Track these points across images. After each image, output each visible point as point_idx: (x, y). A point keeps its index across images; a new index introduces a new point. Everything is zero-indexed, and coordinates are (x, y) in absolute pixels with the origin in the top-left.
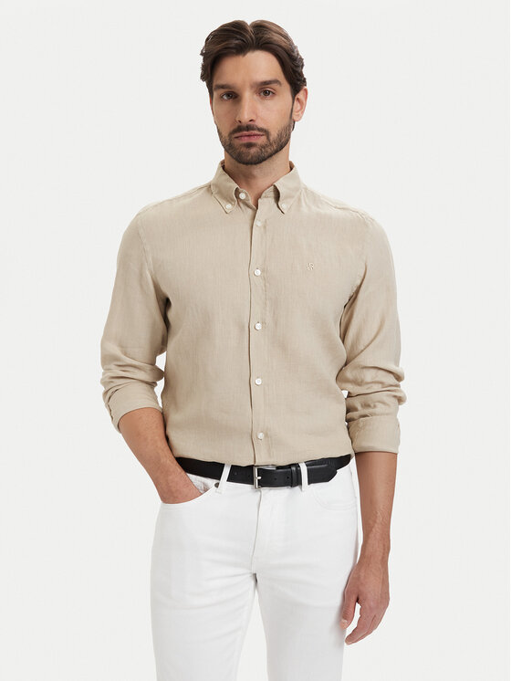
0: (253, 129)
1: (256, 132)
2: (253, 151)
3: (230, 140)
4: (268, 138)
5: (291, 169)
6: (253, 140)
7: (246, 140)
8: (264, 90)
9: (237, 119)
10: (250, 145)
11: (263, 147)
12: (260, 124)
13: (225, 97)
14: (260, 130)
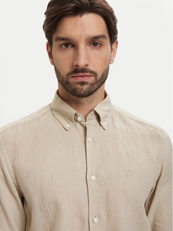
0: (87, 72)
1: (88, 74)
2: (85, 87)
3: (67, 78)
4: (96, 78)
5: (105, 97)
6: (85, 79)
7: (80, 79)
8: (94, 42)
9: (75, 64)
10: (83, 83)
11: (92, 84)
12: (91, 68)
13: (63, 46)
14: (91, 72)
